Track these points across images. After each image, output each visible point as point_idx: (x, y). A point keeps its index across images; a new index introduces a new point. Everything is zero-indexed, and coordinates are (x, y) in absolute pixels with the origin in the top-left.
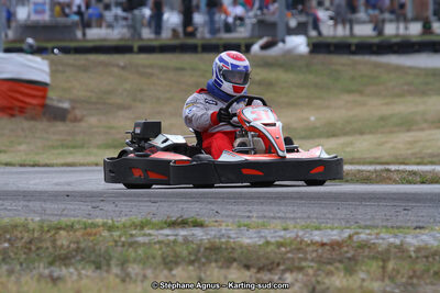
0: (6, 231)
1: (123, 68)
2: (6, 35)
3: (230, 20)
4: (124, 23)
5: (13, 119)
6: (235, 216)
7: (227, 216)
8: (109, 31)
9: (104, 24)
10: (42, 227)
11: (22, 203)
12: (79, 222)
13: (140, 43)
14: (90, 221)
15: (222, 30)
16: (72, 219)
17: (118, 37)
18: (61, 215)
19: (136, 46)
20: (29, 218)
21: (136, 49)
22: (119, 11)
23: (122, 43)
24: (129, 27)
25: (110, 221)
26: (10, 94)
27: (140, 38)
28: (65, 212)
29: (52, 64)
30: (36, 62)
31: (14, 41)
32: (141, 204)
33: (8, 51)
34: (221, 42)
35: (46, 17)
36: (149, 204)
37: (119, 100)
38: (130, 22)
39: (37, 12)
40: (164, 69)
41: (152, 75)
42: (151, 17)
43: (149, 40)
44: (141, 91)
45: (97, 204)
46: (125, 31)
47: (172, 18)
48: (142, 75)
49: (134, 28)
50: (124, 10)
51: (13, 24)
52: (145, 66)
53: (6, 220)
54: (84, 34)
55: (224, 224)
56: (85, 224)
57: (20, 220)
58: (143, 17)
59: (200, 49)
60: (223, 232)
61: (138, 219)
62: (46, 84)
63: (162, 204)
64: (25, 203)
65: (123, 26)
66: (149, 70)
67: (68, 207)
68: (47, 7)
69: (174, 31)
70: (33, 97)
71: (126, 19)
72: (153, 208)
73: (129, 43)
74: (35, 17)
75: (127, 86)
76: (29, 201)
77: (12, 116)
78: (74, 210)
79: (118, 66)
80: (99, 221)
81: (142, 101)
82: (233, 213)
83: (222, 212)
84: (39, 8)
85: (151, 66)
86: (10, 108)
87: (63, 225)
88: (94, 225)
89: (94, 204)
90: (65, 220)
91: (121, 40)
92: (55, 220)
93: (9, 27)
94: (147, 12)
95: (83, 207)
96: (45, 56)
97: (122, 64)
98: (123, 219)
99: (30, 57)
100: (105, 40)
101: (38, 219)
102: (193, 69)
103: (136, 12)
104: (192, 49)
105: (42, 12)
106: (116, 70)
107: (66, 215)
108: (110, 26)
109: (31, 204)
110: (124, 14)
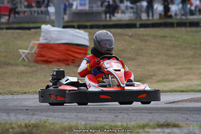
0: (66, 130)
1: (131, 36)
2: (63, 18)
3: (193, 8)
4: (132, 10)
5: (68, 67)
6: (198, 121)
7: (193, 121)
8: (123, 15)
9: (120, 11)
10: (86, 128)
11: (74, 114)
12: (107, 125)
13: (141, 22)
14: (114, 124)
15: (189, 14)
16: (103, 123)
17: (128, 18)
18: (96, 121)
19: (138, 23)
20: (79, 123)
21: (138, 26)
22: (128, 4)
23: (130, 22)
24: (134, 13)
25: (125, 124)
26: (66, 52)
27: (141, 19)
28: (98, 119)
29: (90, 35)
30: (82, 34)
31: (68, 22)
32: (143, 114)
33: (64, 27)
34: (188, 21)
35: (87, 8)
36: (147, 114)
37: (129, 55)
38: (135, 10)
39: (81, 5)
40: (155, 37)
41: (147, 40)
42: (147, 7)
43: (145, 20)
44: (141, 49)
45: (117, 114)
46: (132, 15)
47: (159, 7)
48: (142, 40)
49: (137, 13)
50: (132, 3)
51: (68, 12)
52: (143, 35)
53: (66, 124)
54: (110, 17)
55: (191, 126)
56: (111, 126)
57: (73, 123)
58: (142, 7)
59: (175, 25)
60: (191, 130)
61: (141, 123)
62: (87, 46)
63: (155, 114)
64: (77, 114)
65: (131, 12)
66: (146, 38)
67: (101, 116)
68: (87, 2)
69: (160, 15)
70: (80, 53)
71: (132, 8)
72: (150, 116)
73: (134, 22)
74: (80, 8)
75: (133, 47)
76: (78, 113)
77: (68, 64)
78: (105, 118)
79: (128, 35)
80: (119, 124)
81: (142, 55)
82: (197, 119)
83: (190, 119)
84: (83, 2)
85: (147, 35)
86: (67, 60)
87: (98, 126)
88: (116, 126)
89: (116, 114)
90: (99, 124)
91: (130, 20)
92: (93, 124)
93: (65, 13)
94: (145, 4)
95: (109, 116)
96: (86, 30)
97: (130, 34)
98: (133, 123)
99: (77, 30)
100: (120, 20)
101: (83, 123)
102: (171, 37)
103: (138, 4)
104: (171, 25)
105: (84, 5)
106: (127, 38)
107: (100, 121)
108: (123, 12)
109: (79, 114)
110: (132, 6)
